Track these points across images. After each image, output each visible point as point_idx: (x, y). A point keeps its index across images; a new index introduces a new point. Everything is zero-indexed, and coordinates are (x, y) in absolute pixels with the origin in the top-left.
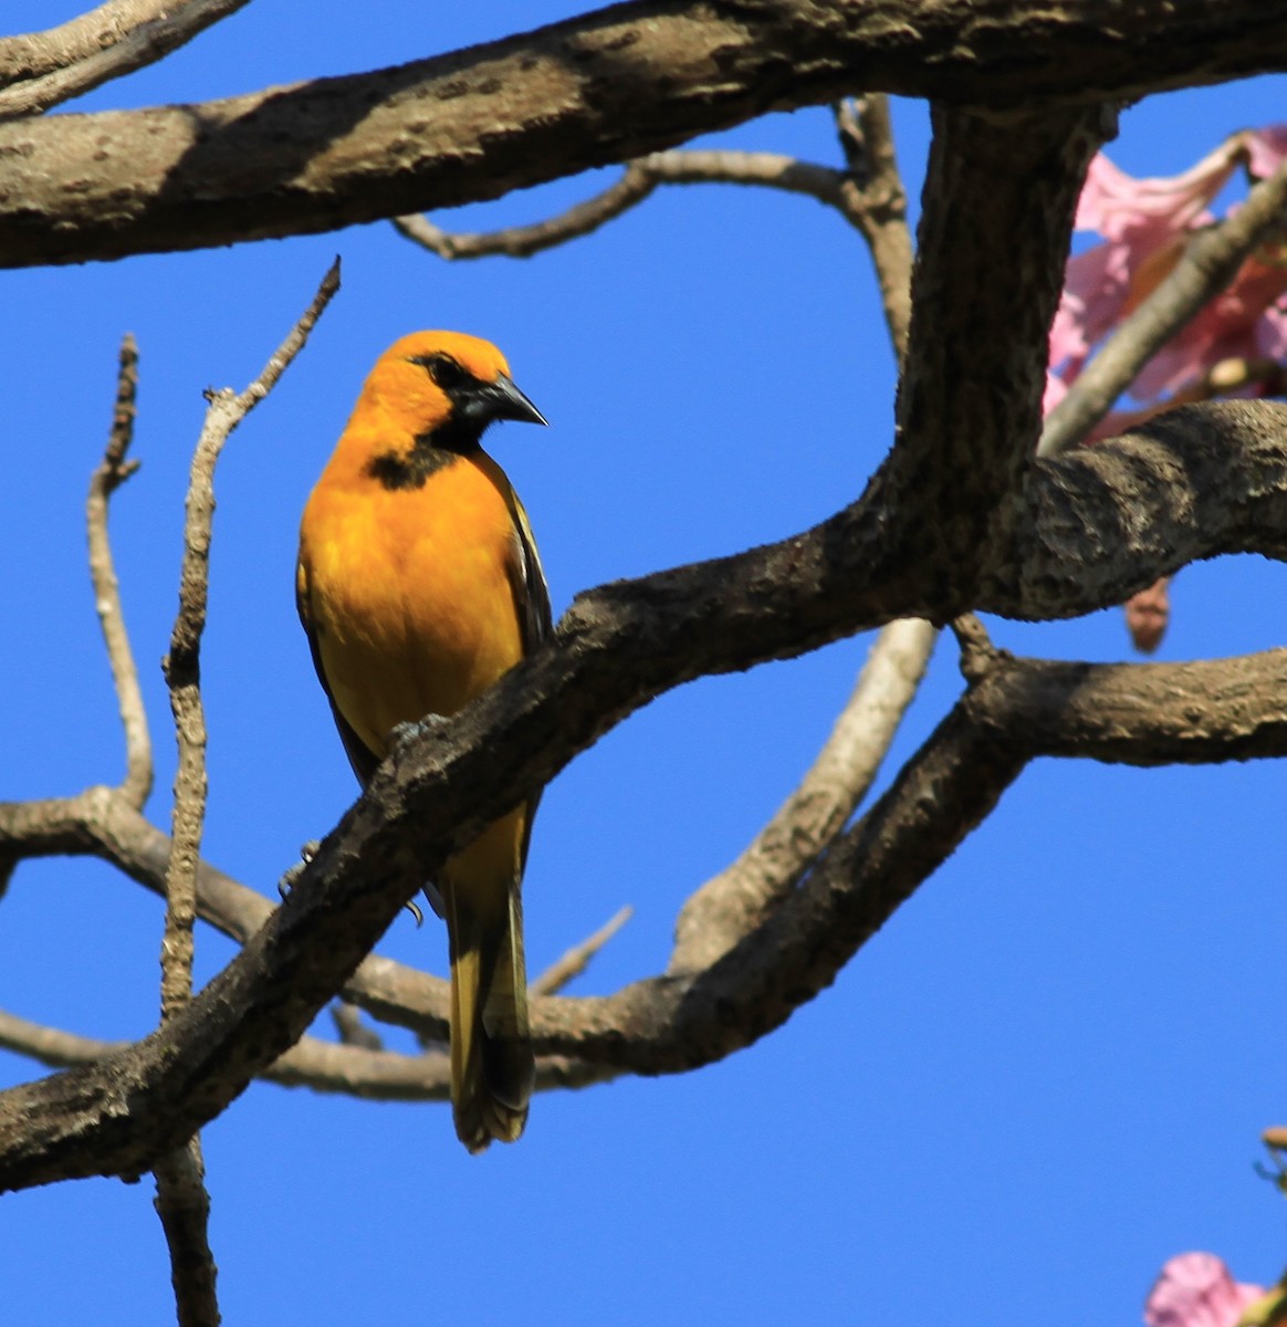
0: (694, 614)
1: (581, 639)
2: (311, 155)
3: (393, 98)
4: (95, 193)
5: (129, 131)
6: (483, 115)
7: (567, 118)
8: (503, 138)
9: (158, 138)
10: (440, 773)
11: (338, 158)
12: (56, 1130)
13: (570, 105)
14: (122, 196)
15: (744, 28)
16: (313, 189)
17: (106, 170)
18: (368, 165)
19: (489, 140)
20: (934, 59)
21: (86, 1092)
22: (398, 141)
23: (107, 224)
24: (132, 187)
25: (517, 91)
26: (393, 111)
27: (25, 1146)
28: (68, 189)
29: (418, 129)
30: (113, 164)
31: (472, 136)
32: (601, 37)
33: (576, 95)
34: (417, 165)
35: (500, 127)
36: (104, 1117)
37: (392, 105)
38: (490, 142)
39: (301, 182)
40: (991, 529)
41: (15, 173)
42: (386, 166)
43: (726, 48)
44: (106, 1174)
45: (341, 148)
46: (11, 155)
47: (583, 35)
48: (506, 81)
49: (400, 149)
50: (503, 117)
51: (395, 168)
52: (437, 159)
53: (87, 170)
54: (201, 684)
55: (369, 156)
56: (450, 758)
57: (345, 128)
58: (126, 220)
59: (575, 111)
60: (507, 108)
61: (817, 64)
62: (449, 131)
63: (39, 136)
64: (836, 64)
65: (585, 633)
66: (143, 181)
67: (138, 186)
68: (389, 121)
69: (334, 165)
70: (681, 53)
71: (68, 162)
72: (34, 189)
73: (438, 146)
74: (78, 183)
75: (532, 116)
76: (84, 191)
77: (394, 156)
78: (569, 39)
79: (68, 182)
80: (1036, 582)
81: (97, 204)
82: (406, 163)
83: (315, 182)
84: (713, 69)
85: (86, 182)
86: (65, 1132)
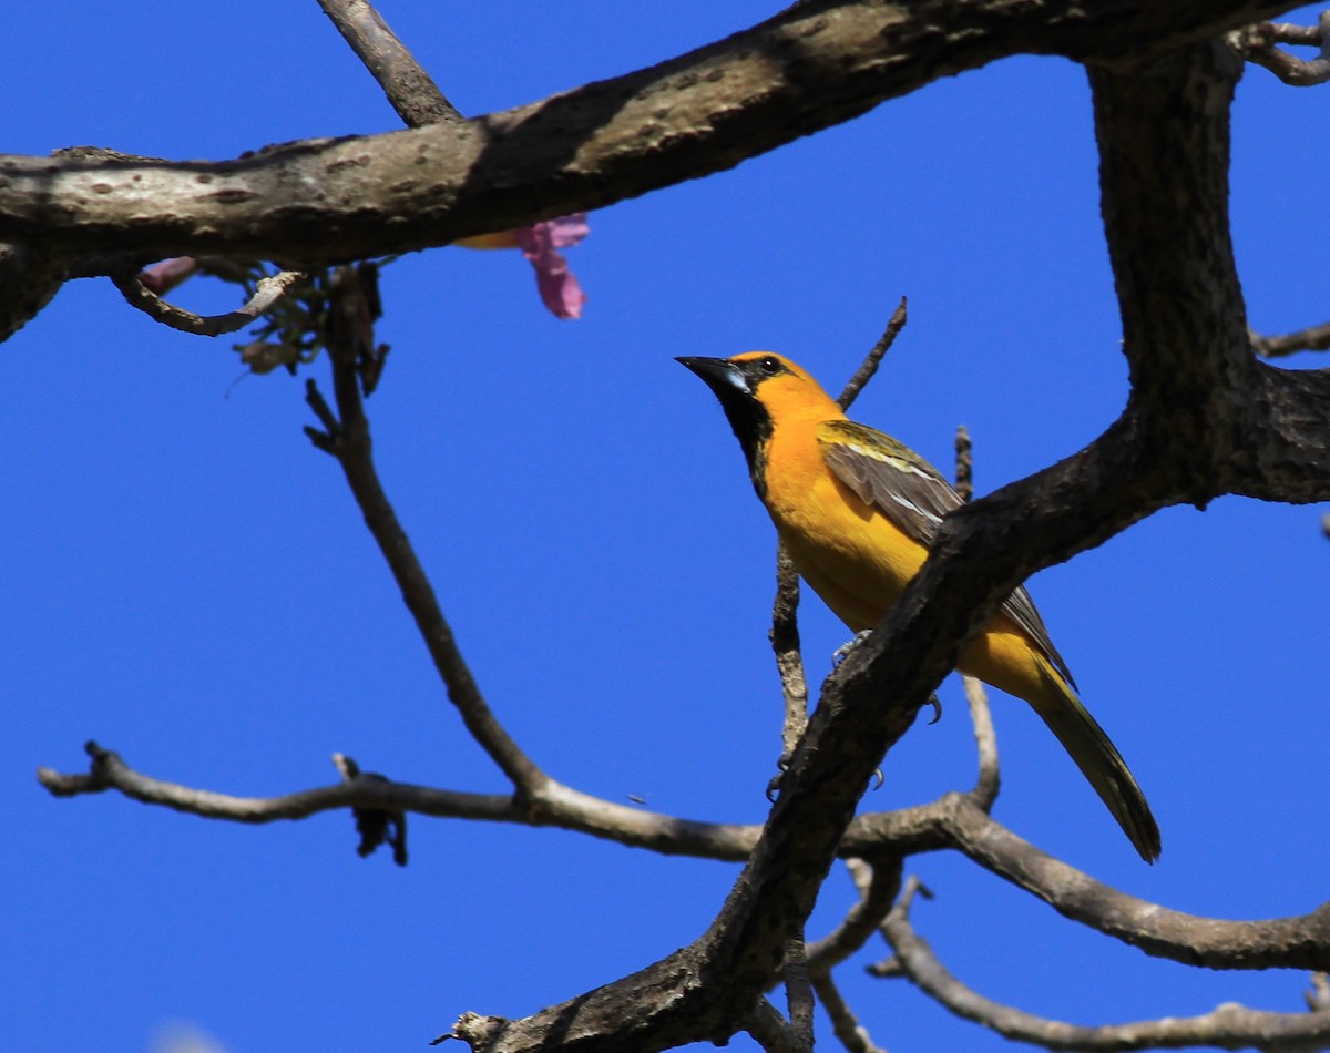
0: (1018, 518)
1: (945, 550)
2: (580, 144)
3: (642, 92)
4: (418, 190)
5: (444, 138)
6: (710, 99)
7: (774, 95)
8: (726, 116)
9: (465, 142)
10: (865, 673)
11: (603, 144)
12: (654, 1006)
13: (776, 84)
14: (438, 191)
15: (905, 8)
16: (584, 171)
17: (425, 171)
18: (625, 148)
19: (717, 118)
20: (1054, 20)
21: (673, 973)
22: (647, 126)
23: (428, 215)
24: (444, 183)
25: (735, 77)
26: (643, 103)
27: (633, 1022)
28: (397, 190)
29: (662, 115)
30: (430, 166)
31: (702, 117)
32: (799, 28)
33: (780, 76)
34: (663, 144)
35: (724, 107)
36: (686, 991)
37: (641, 99)
38: (718, 120)
39: (573, 166)
40: (1210, 420)
41: (355, 180)
42: (639, 148)
43: (892, 26)
44: (698, 1039)
45: (604, 135)
46: (352, 167)
47: (786, 27)
48: (727, 69)
49: (649, 132)
50: (726, 99)
51: (646, 148)
52: (677, 137)
53: (410, 173)
54: (802, 647)
55: (625, 141)
56: (871, 660)
57: (604, 119)
58: (442, 210)
59: (781, 89)
60: (729, 92)
61: (964, 33)
62: (685, 114)
63: (375, 149)
64: (980, 32)
65: (947, 544)
66: (452, 177)
67: (449, 181)
68: (639, 111)
69: (600, 151)
70: (858, 34)
71: (396, 168)
72: (370, 192)
73: (677, 127)
74: (403, 184)
75: (748, 96)
76: (408, 190)
77: (644, 139)
78: (775, 32)
79: (396, 183)
80: (1276, 466)
81: (419, 199)
82: (654, 143)
83: (584, 166)
84: (884, 45)
85: (410, 182)
86: (660, 1007)
